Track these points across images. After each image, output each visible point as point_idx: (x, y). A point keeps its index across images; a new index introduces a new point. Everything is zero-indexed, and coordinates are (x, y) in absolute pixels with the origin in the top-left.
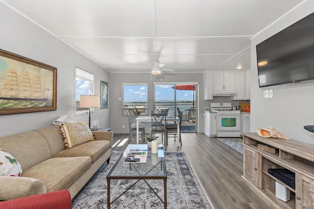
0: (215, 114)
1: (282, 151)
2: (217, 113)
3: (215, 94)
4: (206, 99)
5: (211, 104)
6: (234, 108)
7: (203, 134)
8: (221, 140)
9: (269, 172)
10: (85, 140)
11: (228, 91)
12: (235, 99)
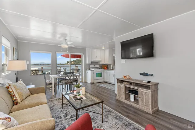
0: (93, 71)
1: (133, 83)
2: (94, 70)
3: (92, 60)
4: (88, 63)
5: (90, 66)
6: (100, 68)
7: (86, 82)
8: (97, 84)
9: (128, 92)
10: (27, 95)
11: (98, 59)
12: (101, 63)
